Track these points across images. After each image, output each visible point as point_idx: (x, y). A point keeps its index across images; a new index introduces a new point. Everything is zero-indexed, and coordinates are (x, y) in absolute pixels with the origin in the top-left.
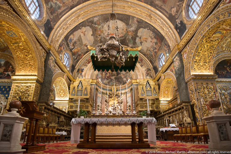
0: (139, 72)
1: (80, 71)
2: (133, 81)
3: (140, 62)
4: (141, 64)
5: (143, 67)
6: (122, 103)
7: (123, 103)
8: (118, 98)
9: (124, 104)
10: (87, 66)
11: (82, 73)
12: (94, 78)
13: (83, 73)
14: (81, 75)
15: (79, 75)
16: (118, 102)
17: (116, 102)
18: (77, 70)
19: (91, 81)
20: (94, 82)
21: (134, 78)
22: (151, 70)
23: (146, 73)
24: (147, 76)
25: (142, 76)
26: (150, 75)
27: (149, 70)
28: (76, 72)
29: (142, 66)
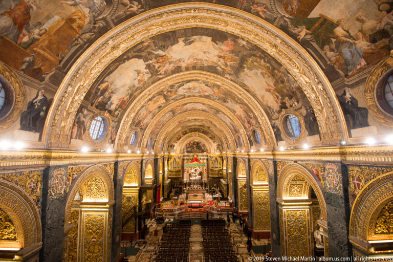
1: (172, 147)
10: (176, 142)
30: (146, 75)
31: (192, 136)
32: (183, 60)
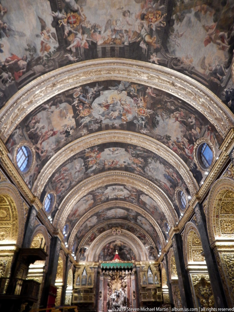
0: (142, 251)
1: (82, 251)
2: (136, 263)
3: (143, 238)
4: (144, 241)
5: (146, 244)
6: (125, 287)
7: (127, 287)
8: (121, 280)
9: (128, 289)
10: (89, 245)
11: (84, 254)
12: (97, 259)
13: (86, 254)
14: (83, 256)
15: (82, 256)
16: (122, 286)
17: (119, 285)
18: (79, 250)
19: (94, 264)
20: (97, 265)
21: (137, 258)
22: (154, 249)
23: (150, 252)
24: (150, 256)
25: (145, 256)
26: (154, 255)
27: (151, 248)
28: (78, 252)
29: (144, 244)
30: (52, 40)
31: (112, 235)
32: (99, 30)
